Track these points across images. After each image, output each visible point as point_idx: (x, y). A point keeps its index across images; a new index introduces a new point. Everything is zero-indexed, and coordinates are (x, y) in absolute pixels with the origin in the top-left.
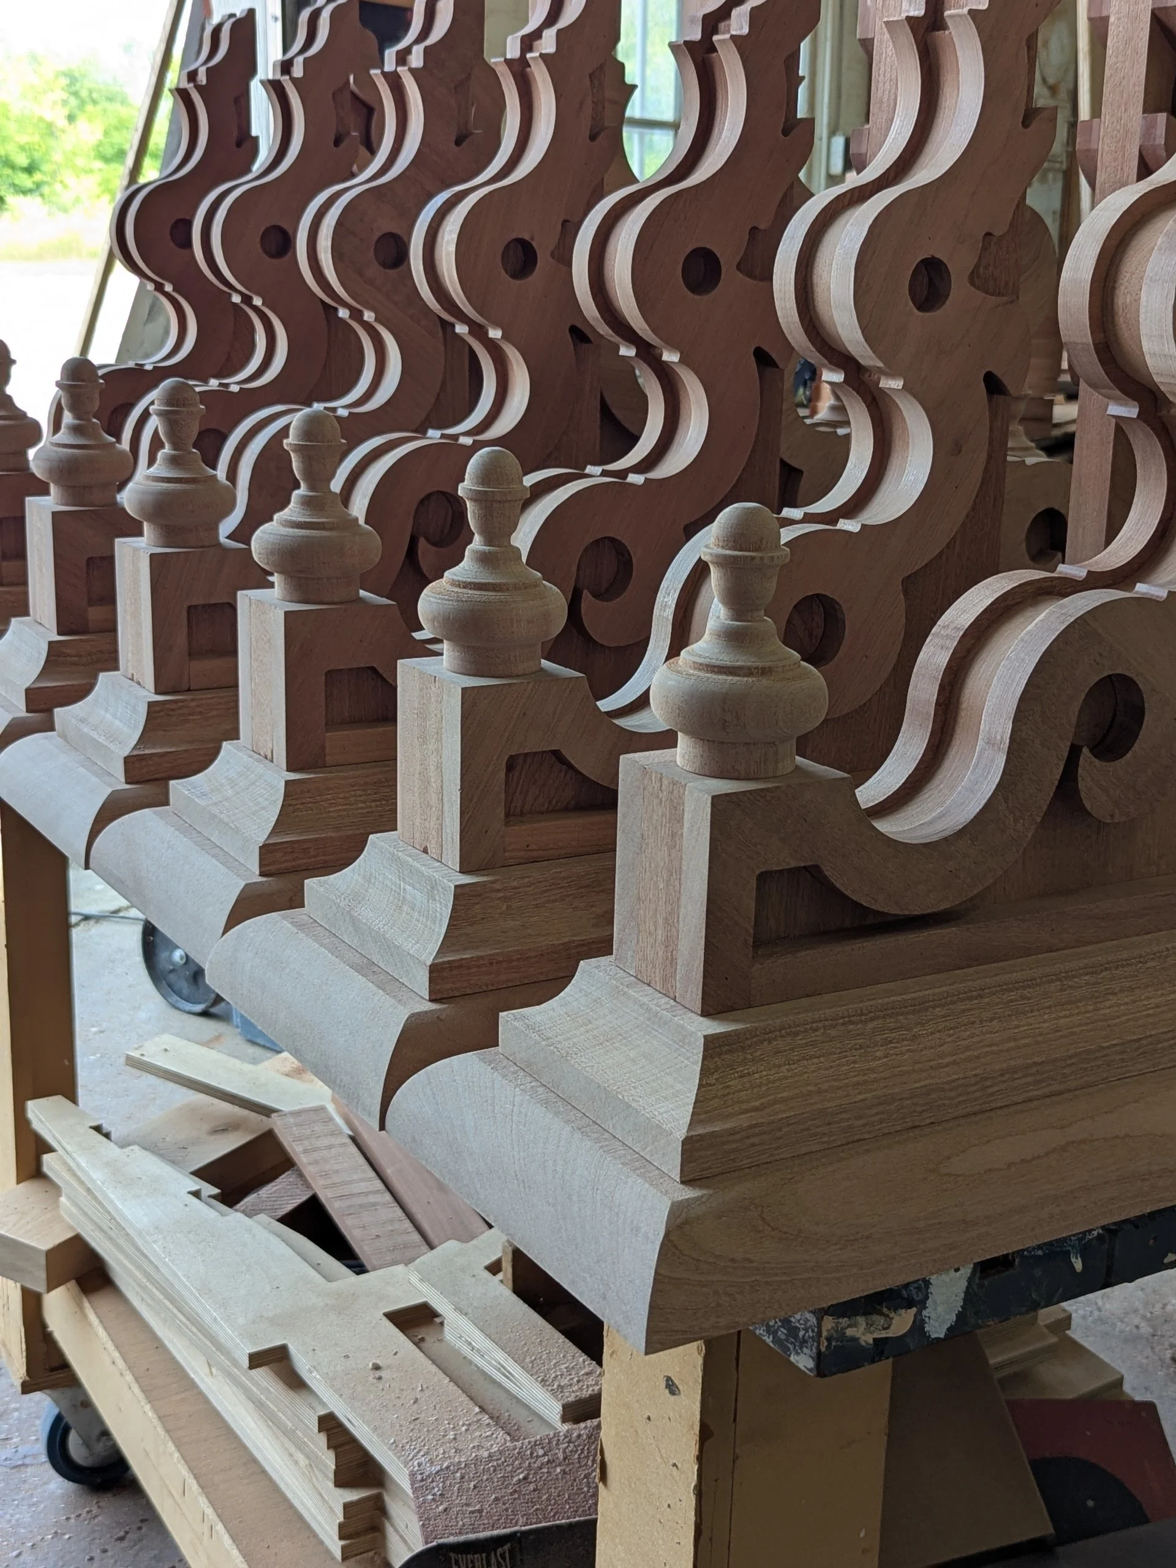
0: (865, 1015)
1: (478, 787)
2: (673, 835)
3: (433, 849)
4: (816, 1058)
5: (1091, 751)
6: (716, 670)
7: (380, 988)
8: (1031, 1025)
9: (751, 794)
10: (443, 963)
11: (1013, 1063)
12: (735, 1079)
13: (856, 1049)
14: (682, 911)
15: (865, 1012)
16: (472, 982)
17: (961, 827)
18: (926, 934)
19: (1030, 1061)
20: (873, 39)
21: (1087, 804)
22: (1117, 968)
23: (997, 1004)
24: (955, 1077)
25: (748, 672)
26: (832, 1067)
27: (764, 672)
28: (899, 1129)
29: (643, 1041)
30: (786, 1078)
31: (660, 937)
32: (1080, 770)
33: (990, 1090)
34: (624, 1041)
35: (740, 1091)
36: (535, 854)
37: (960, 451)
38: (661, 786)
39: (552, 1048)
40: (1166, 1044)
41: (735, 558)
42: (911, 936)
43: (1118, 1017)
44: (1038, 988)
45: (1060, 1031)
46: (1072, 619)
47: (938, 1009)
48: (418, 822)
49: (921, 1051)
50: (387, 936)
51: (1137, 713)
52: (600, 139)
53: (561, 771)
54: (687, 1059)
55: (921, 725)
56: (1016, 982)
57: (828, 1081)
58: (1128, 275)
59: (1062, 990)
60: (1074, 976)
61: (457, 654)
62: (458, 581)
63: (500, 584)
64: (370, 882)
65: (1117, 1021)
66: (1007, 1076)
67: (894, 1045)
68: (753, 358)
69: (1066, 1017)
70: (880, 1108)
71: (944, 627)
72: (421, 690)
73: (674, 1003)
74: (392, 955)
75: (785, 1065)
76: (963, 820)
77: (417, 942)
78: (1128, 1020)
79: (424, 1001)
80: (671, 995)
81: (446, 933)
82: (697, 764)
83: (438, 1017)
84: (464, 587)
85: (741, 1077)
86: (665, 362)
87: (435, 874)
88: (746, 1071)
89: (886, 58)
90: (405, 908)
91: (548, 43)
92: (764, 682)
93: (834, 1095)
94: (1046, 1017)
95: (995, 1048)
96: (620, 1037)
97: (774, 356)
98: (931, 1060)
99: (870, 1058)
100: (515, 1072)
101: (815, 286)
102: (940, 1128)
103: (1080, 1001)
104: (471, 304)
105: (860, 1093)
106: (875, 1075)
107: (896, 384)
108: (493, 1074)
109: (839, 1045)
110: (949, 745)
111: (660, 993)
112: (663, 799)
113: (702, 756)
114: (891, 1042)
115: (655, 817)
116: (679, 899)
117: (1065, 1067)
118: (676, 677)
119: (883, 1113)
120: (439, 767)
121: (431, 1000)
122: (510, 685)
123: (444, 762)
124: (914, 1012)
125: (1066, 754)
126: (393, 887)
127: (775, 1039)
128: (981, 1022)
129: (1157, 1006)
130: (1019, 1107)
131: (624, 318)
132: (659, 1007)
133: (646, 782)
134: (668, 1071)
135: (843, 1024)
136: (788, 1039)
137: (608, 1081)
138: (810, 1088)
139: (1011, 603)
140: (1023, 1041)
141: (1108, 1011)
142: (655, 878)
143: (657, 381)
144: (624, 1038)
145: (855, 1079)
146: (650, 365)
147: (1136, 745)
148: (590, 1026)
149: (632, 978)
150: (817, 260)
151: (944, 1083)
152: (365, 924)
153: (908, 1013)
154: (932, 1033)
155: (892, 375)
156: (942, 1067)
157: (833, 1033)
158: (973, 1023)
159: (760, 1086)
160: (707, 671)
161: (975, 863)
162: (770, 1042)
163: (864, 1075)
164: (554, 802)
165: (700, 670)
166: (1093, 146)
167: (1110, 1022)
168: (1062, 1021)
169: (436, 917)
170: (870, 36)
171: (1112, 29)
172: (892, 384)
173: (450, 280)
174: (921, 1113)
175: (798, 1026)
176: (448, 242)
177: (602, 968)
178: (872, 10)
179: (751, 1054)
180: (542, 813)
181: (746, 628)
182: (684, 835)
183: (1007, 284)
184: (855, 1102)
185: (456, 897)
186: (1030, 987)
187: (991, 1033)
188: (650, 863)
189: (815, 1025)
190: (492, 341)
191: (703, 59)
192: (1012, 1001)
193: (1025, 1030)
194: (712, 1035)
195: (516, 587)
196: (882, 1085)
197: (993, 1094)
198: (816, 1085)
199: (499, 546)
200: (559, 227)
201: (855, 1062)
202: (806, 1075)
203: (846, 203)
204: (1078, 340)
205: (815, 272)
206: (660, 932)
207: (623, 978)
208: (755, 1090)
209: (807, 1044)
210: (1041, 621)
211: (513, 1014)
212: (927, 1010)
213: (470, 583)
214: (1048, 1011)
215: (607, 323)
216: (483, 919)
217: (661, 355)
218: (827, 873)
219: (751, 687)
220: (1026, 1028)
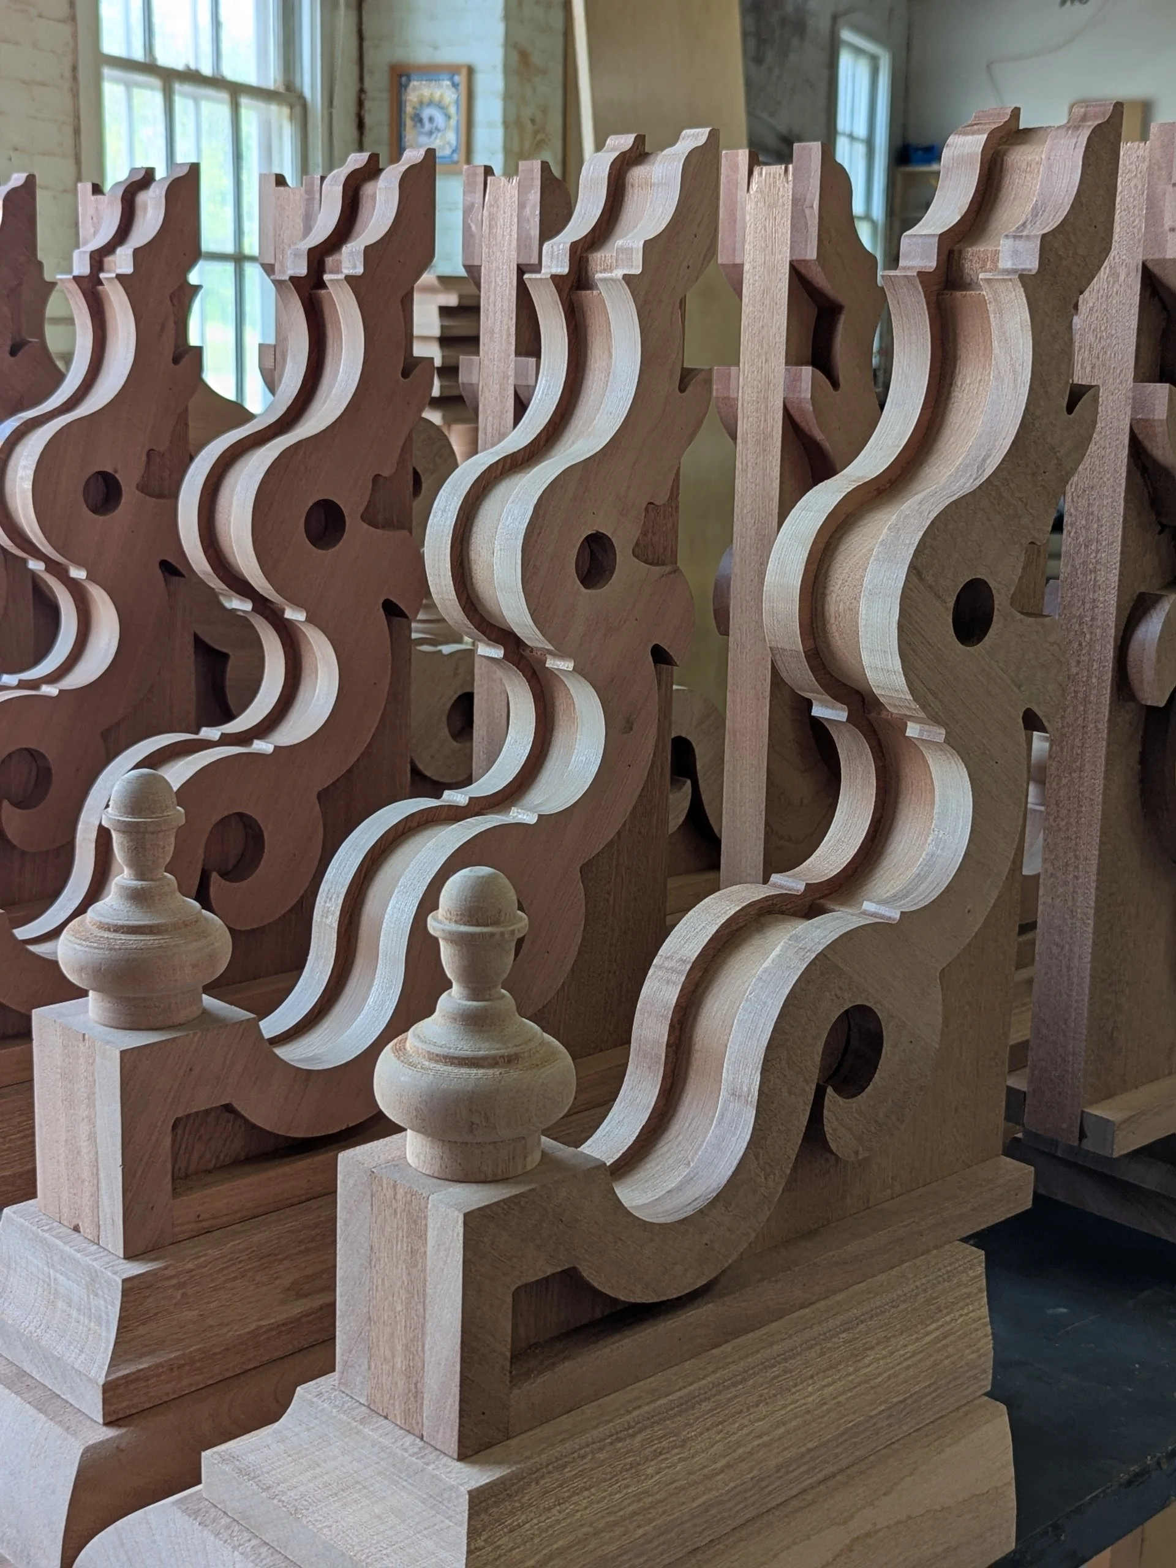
0: (633, 1427)
1: (141, 1160)
2: (413, 1252)
3: (86, 1228)
4: (586, 1490)
5: (835, 1090)
6: (456, 1061)
7: (40, 1410)
8: (797, 1401)
9: (505, 1204)
10: (118, 1379)
11: (788, 1455)
12: (505, 1535)
13: (627, 1470)
14: (428, 1339)
15: (632, 1424)
16: (150, 1395)
17: (715, 1195)
18: (683, 1317)
19: (803, 1449)
20: (480, 266)
21: (833, 1146)
22: (871, 1318)
23: (762, 1385)
24: (732, 1485)
25: (491, 1062)
26: (604, 1498)
27: (510, 1060)
28: (681, 1555)
29: (389, 1492)
30: (558, 1522)
31: (399, 1365)
32: (826, 1112)
33: (766, 1491)
34: (365, 1491)
35: (511, 1550)
36: (205, 1224)
37: (631, 729)
38: (395, 1194)
39: (275, 1501)
40: (929, 1398)
41: (472, 935)
42: (670, 1322)
43: (880, 1374)
44: (799, 1358)
45: (825, 1403)
46: (813, 956)
47: (704, 1404)
48: (65, 1195)
49: (693, 1457)
50: (43, 1343)
51: (875, 1041)
52: (184, 362)
53: (228, 1121)
54: (449, 1518)
55: (649, 1068)
56: (778, 1356)
57: (603, 1517)
58: (840, 582)
59: (822, 1354)
60: (832, 1337)
61: (108, 1005)
62: (107, 924)
63: (157, 926)
64: (9, 1267)
65: (880, 1379)
66: (783, 1471)
67: (663, 1457)
68: (381, 610)
69: (829, 1385)
70: (662, 1539)
71: (667, 958)
72: (65, 1047)
73: (421, 1444)
74: (50, 1367)
75: (555, 1506)
76: (715, 1185)
77: (82, 1351)
78: (889, 1377)
79: (96, 1426)
80: (417, 1432)
81: (117, 1338)
82: (437, 1167)
83: (117, 1447)
84: (115, 931)
85: (511, 1531)
86: (287, 620)
87: (94, 1263)
88: (516, 1523)
89: (495, 287)
90: (60, 1304)
91: (122, 262)
92: (513, 1074)
93: (611, 1534)
94: (810, 1389)
95: (766, 1438)
96: (358, 1487)
97: (403, 607)
98: (705, 1467)
99: (643, 1478)
100: (227, 1527)
101: (473, 563)
102: (721, 1547)
103: (840, 1363)
104: (51, 544)
105: (639, 1527)
106: (650, 1499)
107: (567, 665)
108: (202, 1532)
109: (609, 1469)
110: (682, 1090)
111: (401, 1428)
112: (399, 1210)
113: (442, 1158)
114: (661, 1454)
115: (388, 1229)
116: (423, 1326)
117: (837, 1446)
118: (410, 1072)
119: (664, 1543)
120: (92, 1137)
121: (107, 1424)
122: (174, 1039)
123: (98, 1133)
124: (680, 1413)
125: (812, 1098)
126: (41, 1276)
127: (542, 1477)
128: (748, 1409)
129: (914, 1354)
130: (795, 1503)
131: (243, 575)
132: (406, 1450)
133: (374, 1187)
134: (425, 1532)
135: (611, 1443)
136: (556, 1475)
137: (353, 1546)
138: (585, 1530)
139: (735, 928)
140: (794, 1423)
141: (868, 1370)
142: (390, 1298)
143: (275, 633)
144: (365, 1487)
145: (631, 1508)
146: (267, 618)
147: (876, 1076)
148: (318, 1470)
149: (364, 1408)
150: (474, 536)
151: (721, 1495)
152: (11, 1325)
153: (675, 1415)
154: (701, 1434)
155: (561, 655)
156: (717, 1474)
157: (601, 1456)
158: (741, 1411)
159: (532, 1539)
160: (446, 1064)
161: (729, 1230)
162: (537, 1483)
163: (639, 1500)
164: (222, 1157)
165: (437, 1062)
166: (733, 395)
167: (872, 1383)
168: (826, 1391)
169: (100, 1317)
170: (476, 263)
171: (747, 278)
172: (561, 665)
173: (24, 516)
174: (700, 1533)
175: (566, 1456)
176: (22, 478)
177: (326, 1396)
178: (477, 238)
179: (519, 1501)
180: (210, 1172)
181: (485, 1009)
182: (428, 1253)
183: (665, 549)
184: (636, 1539)
185: (125, 1293)
186: (791, 1358)
187: (759, 1420)
188: (383, 1280)
189: (582, 1452)
190: (74, 580)
191: (310, 294)
192: (775, 1378)
193: (792, 1410)
194: (477, 1489)
195: (176, 927)
196: (660, 1511)
197: (770, 1493)
198: (591, 1526)
199: (152, 880)
200: (144, 458)
201: (627, 1487)
202: (579, 1514)
203: (498, 472)
204: (787, 647)
205: (473, 547)
206: (399, 1360)
207: (354, 1409)
208: (528, 1545)
209: (575, 1476)
210: (779, 956)
211: (218, 1453)
212: (693, 1407)
213: (122, 927)
214: (810, 1382)
215: (221, 579)
216: (157, 1314)
217: (283, 613)
218: (585, 1274)
219: (500, 1082)
220: (793, 1406)
